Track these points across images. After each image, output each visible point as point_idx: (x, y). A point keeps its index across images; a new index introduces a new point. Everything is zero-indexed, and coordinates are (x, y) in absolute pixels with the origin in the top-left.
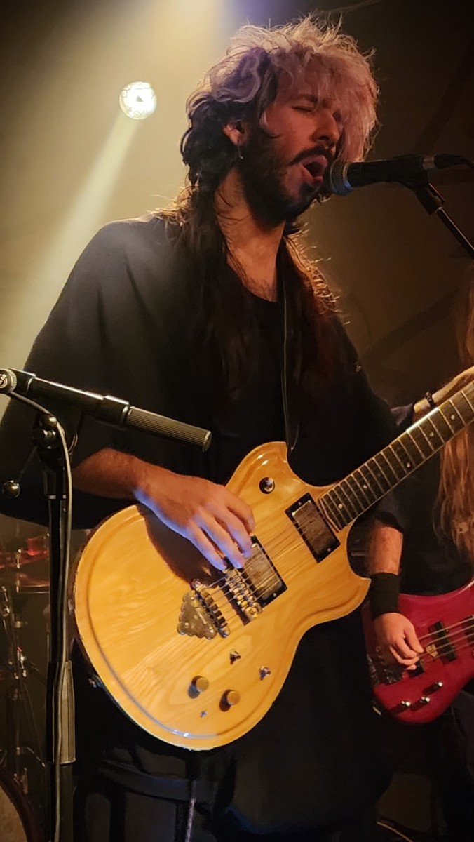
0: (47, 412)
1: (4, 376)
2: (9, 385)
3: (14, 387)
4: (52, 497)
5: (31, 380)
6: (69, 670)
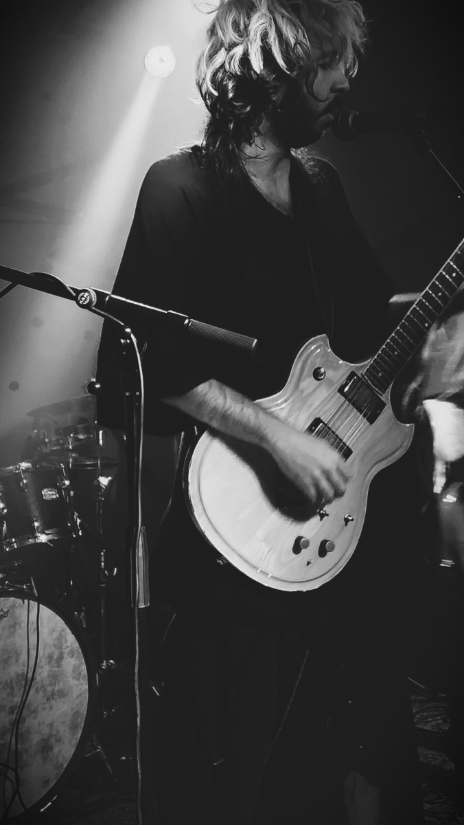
0: (123, 324)
2: (91, 301)
3: (95, 304)
4: (127, 394)
5: (108, 298)
6: (143, 534)
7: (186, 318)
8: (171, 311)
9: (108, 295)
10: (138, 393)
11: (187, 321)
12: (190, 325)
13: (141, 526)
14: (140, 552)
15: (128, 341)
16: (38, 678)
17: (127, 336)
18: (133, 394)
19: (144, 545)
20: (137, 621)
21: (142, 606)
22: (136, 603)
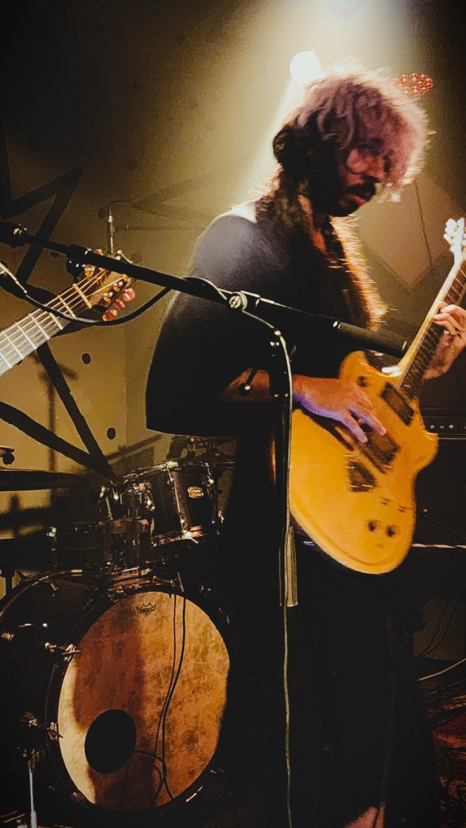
0: (272, 327)
1: (238, 298)
2: (241, 306)
3: (244, 308)
5: (258, 301)
10: (286, 395)
11: (335, 324)
12: (339, 327)
13: (290, 526)
14: (288, 553)
16: (184, 672)
17: (277, 339)
18: (282, 395)
20: (285, 620)
21: (290, 605)
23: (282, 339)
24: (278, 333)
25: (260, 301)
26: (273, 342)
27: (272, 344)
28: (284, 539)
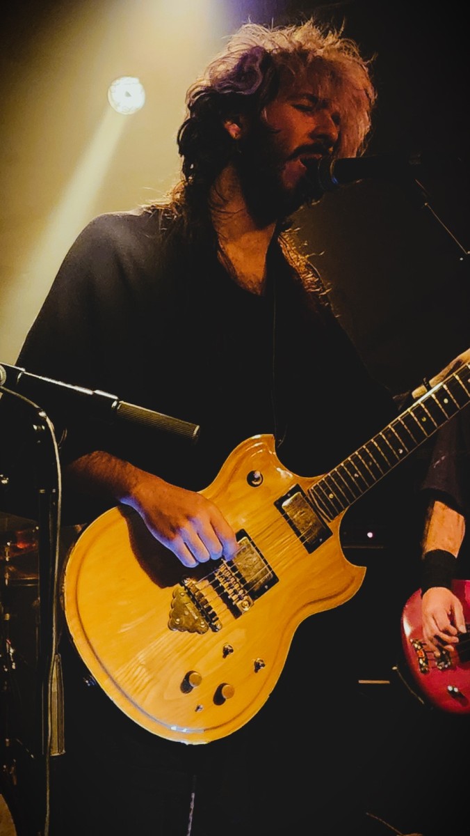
3: (3, 382)
4: (42, 491)
5: (20, 375)
6: (59, 664)
7: (114, 400)
8: (98, 392)
9: (20, 371)
10: (54, 491)
11: (115, 404)
12: (118, 408)
13: (56, 654)
14: (54, 687)
15: (43, 427)
17: (42, 421)
18: (48, 491)
19: (59, 678)
20: (48, 773)
21: (55, 753)
22: (48, 749)
23: (48, 420)
24: (42, 414)
25: (24, 375)
26: (36, 425)
27: (35, 427)
28: (49, 669)
